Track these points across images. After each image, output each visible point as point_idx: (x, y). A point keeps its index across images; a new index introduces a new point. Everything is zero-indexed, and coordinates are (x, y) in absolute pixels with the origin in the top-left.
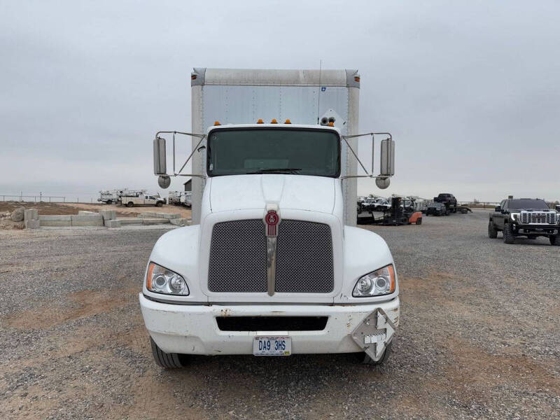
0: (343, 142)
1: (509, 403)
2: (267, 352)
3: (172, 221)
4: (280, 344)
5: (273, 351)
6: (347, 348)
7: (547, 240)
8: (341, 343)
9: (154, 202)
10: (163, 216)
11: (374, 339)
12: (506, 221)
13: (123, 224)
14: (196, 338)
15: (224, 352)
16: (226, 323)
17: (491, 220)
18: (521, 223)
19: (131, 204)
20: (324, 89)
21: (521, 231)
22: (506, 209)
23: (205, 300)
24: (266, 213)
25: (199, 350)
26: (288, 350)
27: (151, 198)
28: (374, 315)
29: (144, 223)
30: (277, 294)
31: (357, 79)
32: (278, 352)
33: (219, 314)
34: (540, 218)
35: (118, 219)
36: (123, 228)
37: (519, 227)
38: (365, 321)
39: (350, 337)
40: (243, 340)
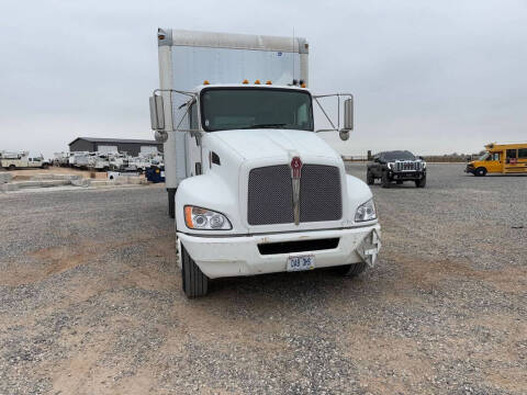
0: (314, 101)
1: (457, 288)
2: (297, 268)
3: (74, 182)
4: (307, 261)
5: (302, 267)
6: (352, 260)
7: (413, 183)
8: (349, 257)
9: (40, 164)
10: (62, 178)
11: (371, 252)
12: (383, 170)
13: (21, 187)
14: (243, 263)
15: (263, 272)
16: (266, 249)
17: (369, 169)
18: (395, 170)
19: (12, 167)
20: (280, 54)
21: (396, 177)
22: (382, 159)
23: (246, 232)
24: (291, 160)
25: (244, 272)
26: (313, 265)
27: (35, 160)
28: (371, 235)
29: (42, 185)
30: (301, 224)
31: (307, 46)
32: (305, 268)
33: (261, 242)
34: (409, 166)
35: (14, 183)
36: (22, 191)
37: (394, 174)
38: (365, 239)
39: (356, 251)
40: (279, 262)
